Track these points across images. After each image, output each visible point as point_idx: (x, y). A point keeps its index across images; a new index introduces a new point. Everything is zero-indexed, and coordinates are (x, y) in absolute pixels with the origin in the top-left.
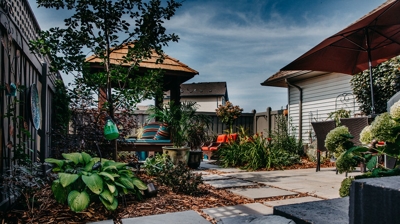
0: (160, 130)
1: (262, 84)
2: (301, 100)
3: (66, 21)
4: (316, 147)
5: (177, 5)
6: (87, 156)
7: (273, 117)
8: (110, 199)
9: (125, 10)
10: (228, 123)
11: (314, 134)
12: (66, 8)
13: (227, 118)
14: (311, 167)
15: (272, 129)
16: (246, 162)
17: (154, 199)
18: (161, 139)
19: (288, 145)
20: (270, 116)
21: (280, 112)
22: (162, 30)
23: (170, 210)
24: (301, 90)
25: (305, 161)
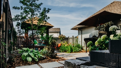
0: (43, 42)
1: (71, 29)
2: (82, 34)
3: (21, 13)
4: (86, 47)
5: (50, 10)
6: (28, 49)
7: (74, 39)
8: (37, 59)
9: (37, 11)
10: (62, 40)
11: (85, 43)
12: (20, 9)
13: (61, 39)
14: (84, 52)
15: (74, 42)
16: (67, 51)
17: (45, 60)
18: (43, 44)
19: (78, 46)
20: (73, 38)
21: (76, 37)
22: (46, 16)
23: (50, 62)
24: (82, 31)
25: (83, 51)
